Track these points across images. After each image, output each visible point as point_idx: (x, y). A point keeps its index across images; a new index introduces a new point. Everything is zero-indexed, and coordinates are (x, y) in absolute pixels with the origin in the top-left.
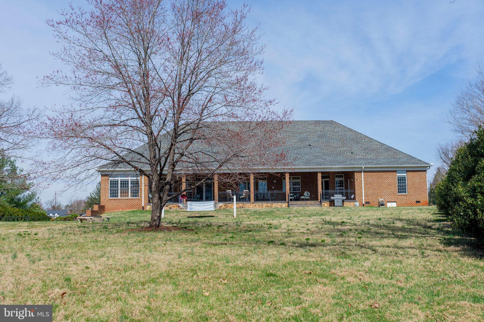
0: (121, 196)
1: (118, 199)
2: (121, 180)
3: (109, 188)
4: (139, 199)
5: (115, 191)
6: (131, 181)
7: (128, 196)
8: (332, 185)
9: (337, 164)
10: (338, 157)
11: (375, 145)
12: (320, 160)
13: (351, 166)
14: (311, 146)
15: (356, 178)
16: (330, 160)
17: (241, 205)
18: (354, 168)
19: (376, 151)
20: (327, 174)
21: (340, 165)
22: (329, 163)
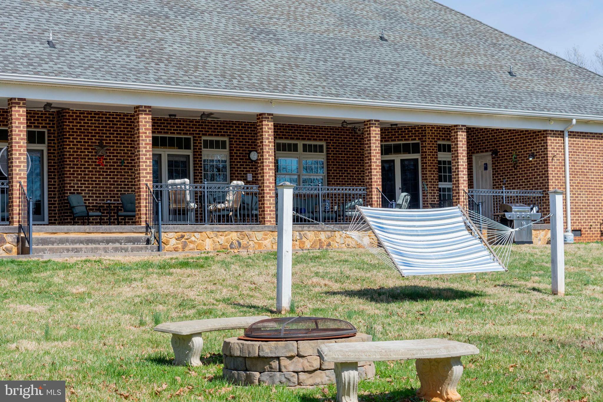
8: (432, 175)
9: (505, 103)
10: (490, 83)
11: (542, 57)
12: (451, 87)
13: (546, 114)
14: (386, 40)
15: (550, 154)
16: (476, 90)
17: (234, 236)
18: (550, 119)
19: (559, 74)
20: (415, 139)
21: (515, 107)
22: (482, 98)
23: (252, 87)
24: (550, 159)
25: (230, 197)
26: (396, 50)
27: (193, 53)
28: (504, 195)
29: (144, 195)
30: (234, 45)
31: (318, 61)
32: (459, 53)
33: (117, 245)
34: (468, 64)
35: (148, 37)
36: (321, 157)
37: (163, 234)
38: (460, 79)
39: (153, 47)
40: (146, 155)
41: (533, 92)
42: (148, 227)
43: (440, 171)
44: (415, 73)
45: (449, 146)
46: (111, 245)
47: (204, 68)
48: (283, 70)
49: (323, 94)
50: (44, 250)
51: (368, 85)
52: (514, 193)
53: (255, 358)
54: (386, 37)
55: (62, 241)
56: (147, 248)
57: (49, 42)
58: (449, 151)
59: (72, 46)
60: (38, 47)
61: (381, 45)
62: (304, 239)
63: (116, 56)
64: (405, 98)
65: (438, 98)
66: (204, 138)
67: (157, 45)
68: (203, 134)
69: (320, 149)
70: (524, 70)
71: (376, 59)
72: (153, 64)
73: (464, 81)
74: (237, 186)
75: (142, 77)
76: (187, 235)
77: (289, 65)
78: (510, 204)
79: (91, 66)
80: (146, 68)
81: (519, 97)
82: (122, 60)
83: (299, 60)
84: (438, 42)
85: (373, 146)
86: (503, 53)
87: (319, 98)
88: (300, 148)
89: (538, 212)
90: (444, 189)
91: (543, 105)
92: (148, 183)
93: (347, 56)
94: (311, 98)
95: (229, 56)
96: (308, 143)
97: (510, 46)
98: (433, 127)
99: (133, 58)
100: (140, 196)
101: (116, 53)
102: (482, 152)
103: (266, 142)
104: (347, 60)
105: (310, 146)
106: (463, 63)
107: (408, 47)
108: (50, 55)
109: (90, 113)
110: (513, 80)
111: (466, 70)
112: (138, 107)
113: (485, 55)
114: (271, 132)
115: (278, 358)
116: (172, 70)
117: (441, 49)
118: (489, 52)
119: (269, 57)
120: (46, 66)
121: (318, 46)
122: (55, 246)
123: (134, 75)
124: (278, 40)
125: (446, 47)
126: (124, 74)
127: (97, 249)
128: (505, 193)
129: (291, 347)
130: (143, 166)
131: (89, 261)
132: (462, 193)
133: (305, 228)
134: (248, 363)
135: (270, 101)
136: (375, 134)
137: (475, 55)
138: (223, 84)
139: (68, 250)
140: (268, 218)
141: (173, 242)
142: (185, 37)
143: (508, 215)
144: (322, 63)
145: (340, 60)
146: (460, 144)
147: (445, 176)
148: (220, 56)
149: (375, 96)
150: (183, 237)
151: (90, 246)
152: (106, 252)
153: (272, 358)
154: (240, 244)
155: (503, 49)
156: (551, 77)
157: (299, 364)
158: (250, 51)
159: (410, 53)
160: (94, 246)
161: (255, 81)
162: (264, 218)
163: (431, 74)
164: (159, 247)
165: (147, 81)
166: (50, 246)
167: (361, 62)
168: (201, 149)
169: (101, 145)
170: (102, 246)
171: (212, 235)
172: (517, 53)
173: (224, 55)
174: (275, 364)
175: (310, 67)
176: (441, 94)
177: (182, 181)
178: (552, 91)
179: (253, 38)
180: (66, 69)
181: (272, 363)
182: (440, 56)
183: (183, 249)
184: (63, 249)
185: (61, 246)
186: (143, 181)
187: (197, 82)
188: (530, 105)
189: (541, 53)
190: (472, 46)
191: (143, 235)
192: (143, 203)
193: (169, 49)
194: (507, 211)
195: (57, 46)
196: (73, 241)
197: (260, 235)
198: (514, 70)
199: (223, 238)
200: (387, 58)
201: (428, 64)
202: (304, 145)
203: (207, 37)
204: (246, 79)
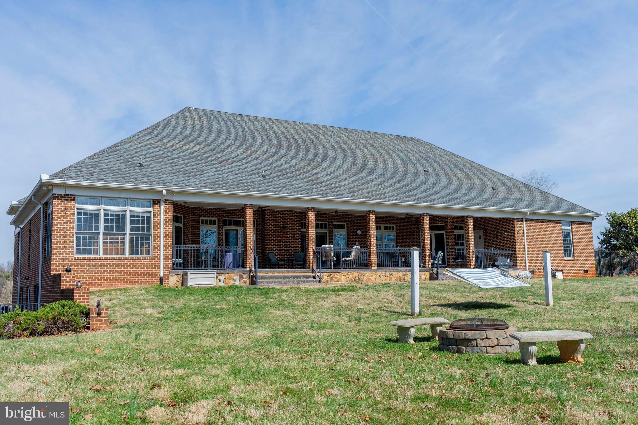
0: (105, 252)
1: (100, 260)
2: (105, 210)
3: (75, 230)
4: (150, 260)
5: (90, 238)
6: (131, 216)
7: (123, 252)
8: (451, 242)
9: (492, 204)
10: (482, 194)
11: (507, 180)
12: (464, 196)
13: (513, 209)
14: (427, 172)
15: (516, 231)
16: (477, 197)
17: (356, 274)
18: (515, 212)
19: (517, 189)
20: (442, 223)
21: (497, 206)
22: (480, 201)
23: (364, 197)
24: (516, 233)
25: (353, 254)
26: (433, 177)
27: (333, 180)
28: (493, 252)
29: (311, 253)
30: (352, 175)
31: (395, 183)
32: (465, 178)
33: (299, 279)
34: (470, 184)
35: (310, 171)
36: (393, 233)
37: (322, 274)
38: (467, 191)
39: (313, 177)
40: (312, 232)
41: (505, 198)
42: (313, 270)
43: (455, 240)
44: (445, 189)
45: (462, 227)
46: (295, 280)
47: (339, 187)
48: (378, 188)
49: (400, 200)
50: (263, 282)
51: (422, 195)
52: (497, 251)
53: (463, 339)
54: (427, 170)
55: (271, 277)
56: (314, 281)
57: (262, 175)
58: (463, 229)
59: (274, 177)
60: (257, 178)
61: (425, 174)
62: (391, 276)
63: (295, 182)
64: (441, 202)
65: (458, 202)
66: (334, 223)
67: (315, 175)
68: (334, 221)
69: (393, 229)
70: (499, 186)
71: (424, 181)
72: (314, 186)
73: (470, 193)
74: (357, 248)
75: (310, 192)
76: (333, 274)
77: (381, 185)
78: (497, 257)
79: (284, 187)
80: (311, 188)
81: (499, 201)
82: (299, 184)
83: (386, 183)
84: (453, 173)
85: (426, 227)
86: (487, 178)
87: (398, 202)
88: (382, 228)
89: (510, 261)
90: (458, 249)
91: (512, 204)
92: (313, 247)
93: (409, 180)
94: (394, 202)
95: (350, 181)
96: (386, 225)
97: (490, 174)
98: (451, 216)
99: (304, 183)
100: (309, 254)
101: (295, 180)
102: (478, 230)
103: (372, 225)
104: (409, 183)
105: (387, 227)
106: (467, 183)
107: (438, 175)
108: (264, 182)
109: (277, 211)
110: (494, 192)
111: (470, 187)
112: (308, 208)
113: (478, 179)
114: (374, 220)
115: (476, 340)
116: (324, 189)
117: (455, 176)
118: (480, 177)
119: (370, 182)
120: (262, 188)
121: (394, 176)
122: (268, 280)
123: (306, 191)
124: (374, 172)
125: (458, 175)
126: (301, 191)
127: (289, 281)
128: (493, 251)
129: (483, 334)
130: (310, 238)
131: (294, 288)
132: (471, 251)
133: (392, 270)
134: (458, 342)
135: (374, 204)
136: (426, 220)
137: (473, 179)
138: (350, 195)
139: (275, 282)
140: (373, 265)
141: (326, 278)
142: (328, 172)
143: (496, 263)
144: (397, 184)
145: (406, 182)
146: (470, 226)
147: (461, 242)
148: (346, 181)
149: (426, 201)
150: (331, 275)
151: (286, 280)
152: (293, 283)
153: (473, 340)
154: (359, 278)
155: (486, 175)
156: (514, 190)
157: (487, 343)
158: (361, 179)
159: (440, 178)
160: (287, 280)
161: (365, 194)
162: (371, 265)
163: (453, 189)
164: (320, 280)
165: (312, 194)
166: (266, 280)
167: (417, 183)
168: (332, 229)
169: (283, 227)
170: (291, 280)
171: (345, 274)
172: (494, 178)
173: (348, 180)
174: (474, 343)
175: (391, 186)
176: (459, 199)
177: (329, 246)
178: (515, 197)
179: (361, 172)
180: (272, 189)
181: (472, 342)
182: (455, 180)
183: (331, 281)
184: (272, 281)
185: (271, 280)
186: (311, 246)
187: (337, 195)
188: (505, 205)
189: (506, 177)
190: (471, 174)
191: (311, 274)
192: (311, 257)
193: (321, 178)
194: (495, 261)
195: (267, 177)
196: (277, 277)
197: (369, 274)
198: (494, 186)
199: (350, 275)
200: (429, 181)
201: (450, 184)
202: (385, 227)
203: (339, 172)
204: (361, 193)
